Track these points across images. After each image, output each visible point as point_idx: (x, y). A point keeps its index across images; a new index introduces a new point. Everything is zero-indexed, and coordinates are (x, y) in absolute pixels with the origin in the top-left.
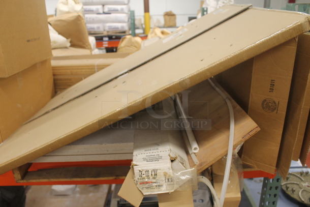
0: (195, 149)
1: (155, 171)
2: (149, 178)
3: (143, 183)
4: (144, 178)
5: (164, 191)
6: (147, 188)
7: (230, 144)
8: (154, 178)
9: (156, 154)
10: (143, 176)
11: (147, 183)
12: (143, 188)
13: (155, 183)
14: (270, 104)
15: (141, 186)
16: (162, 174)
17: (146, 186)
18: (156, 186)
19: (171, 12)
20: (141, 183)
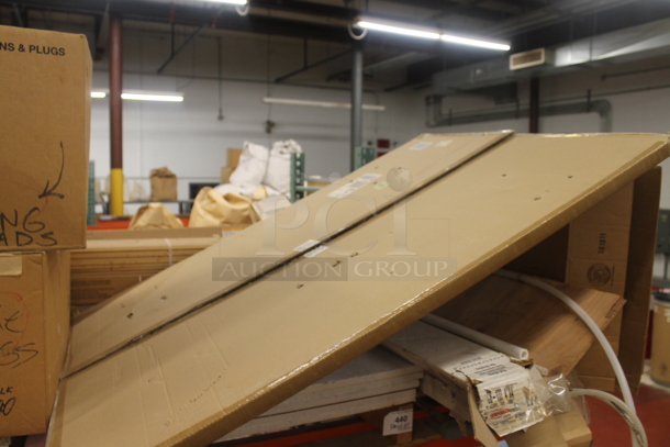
0: (524, 354)
1: (508, 387)
2: (503, 404)
3: (496, 414)
4: (496, 405)
5: (529, 421)
6: (503, 422)
7: (590, 326)
8: (511, 402)
9: (488, 364)
10: (494, 400)
11: (502, 413)
12: (496, 424)
13: (514, 410)
14: (601, 272)
15: (493, 420)
16: (521, 391)
17: (501, 419)
18: (516, 416)
19: (166, 169)
20: (492, 416)
